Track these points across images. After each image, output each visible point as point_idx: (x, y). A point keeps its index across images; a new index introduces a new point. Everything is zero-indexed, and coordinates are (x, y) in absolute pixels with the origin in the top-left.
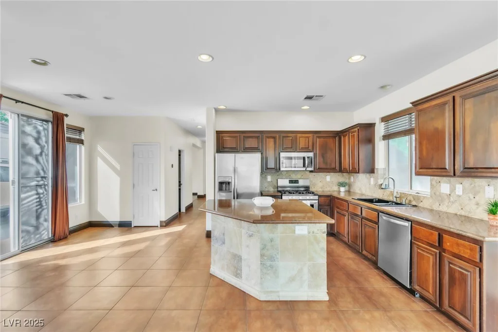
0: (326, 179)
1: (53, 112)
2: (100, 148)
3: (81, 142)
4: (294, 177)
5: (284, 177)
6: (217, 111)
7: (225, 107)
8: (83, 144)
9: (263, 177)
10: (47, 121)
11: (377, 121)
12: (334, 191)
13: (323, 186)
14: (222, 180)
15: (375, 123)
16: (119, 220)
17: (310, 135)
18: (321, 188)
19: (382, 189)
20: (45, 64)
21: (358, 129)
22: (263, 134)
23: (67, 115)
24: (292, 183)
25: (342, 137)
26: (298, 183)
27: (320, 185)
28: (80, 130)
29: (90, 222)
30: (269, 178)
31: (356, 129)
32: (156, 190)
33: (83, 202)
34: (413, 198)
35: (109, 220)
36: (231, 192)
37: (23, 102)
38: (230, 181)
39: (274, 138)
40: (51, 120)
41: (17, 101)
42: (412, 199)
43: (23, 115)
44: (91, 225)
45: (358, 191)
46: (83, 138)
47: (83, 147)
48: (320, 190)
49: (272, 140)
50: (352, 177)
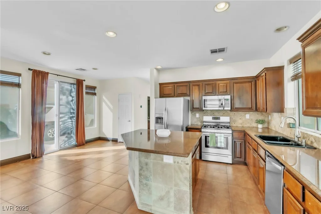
0: (245, 116)
1: (76, 79)
2: (104, 98)
3: (95, 94)
4: (217, 115)
5: (209, 115)
6: (158, 70)
7: (161, 67)
8: (96, 95)
9: (193, 115)
10: (74, 84)
11: (285, 63)
12: (254, 127)
13: (243, 122)
14: (158, 116)
15: (284, 66)
16: (112, 138)
17: (228, 81)
18: (241, 124)
19: (290, 127)
20: (49, 54)
21: (266, 73)
22: (190, 83)
23: (84, 80)
24: (215, 119)
25: (257, 81)
26: (220, 120)
27: (240, 121)
28: (94, 88)
29: (99, 137)
30: (197, 115)
31: (264, 74)
32: (130, 121)
33: (96, 126)
34: (315, 139)
35: (108, 137)
36: (163, 124)
37: (60, 75)
38: (163, 117)
39: (198, 85)
40: (76, 83)
41: (58, 75)
42: (314, 141)
43: (61, 82)
44: (100, 139)
45: (273, 129)
46: (96, 92)
47: (96, 97)
48: (240, 125)
49: (197, 87)
50: (270, 116)
